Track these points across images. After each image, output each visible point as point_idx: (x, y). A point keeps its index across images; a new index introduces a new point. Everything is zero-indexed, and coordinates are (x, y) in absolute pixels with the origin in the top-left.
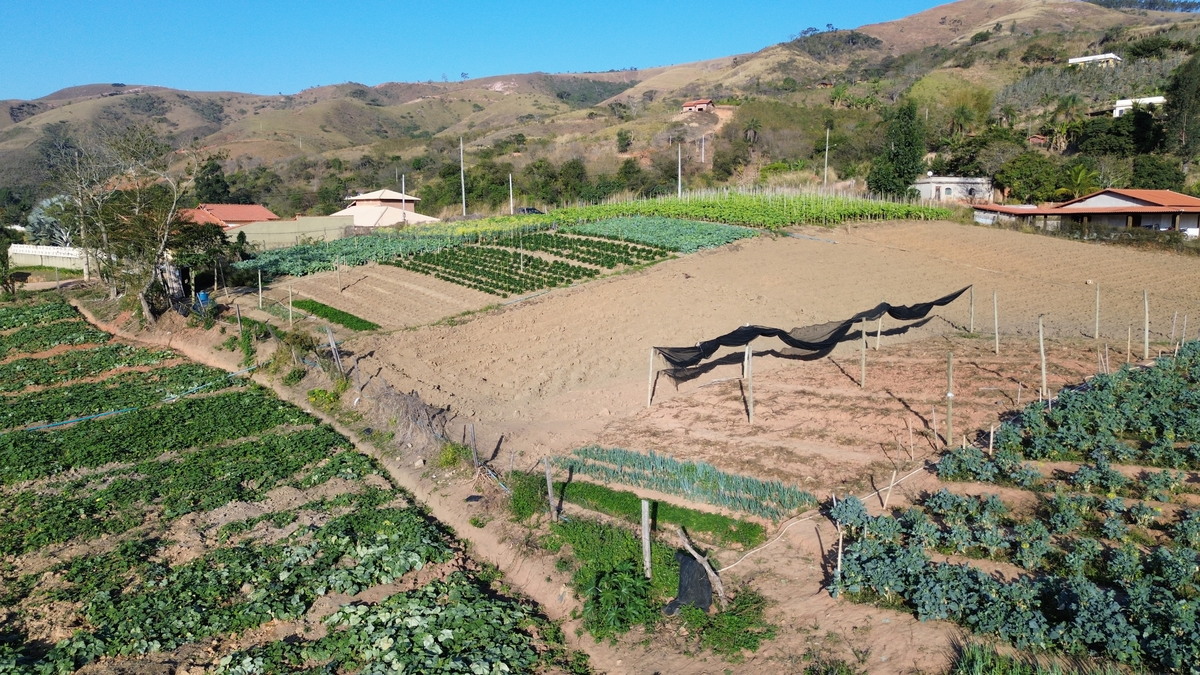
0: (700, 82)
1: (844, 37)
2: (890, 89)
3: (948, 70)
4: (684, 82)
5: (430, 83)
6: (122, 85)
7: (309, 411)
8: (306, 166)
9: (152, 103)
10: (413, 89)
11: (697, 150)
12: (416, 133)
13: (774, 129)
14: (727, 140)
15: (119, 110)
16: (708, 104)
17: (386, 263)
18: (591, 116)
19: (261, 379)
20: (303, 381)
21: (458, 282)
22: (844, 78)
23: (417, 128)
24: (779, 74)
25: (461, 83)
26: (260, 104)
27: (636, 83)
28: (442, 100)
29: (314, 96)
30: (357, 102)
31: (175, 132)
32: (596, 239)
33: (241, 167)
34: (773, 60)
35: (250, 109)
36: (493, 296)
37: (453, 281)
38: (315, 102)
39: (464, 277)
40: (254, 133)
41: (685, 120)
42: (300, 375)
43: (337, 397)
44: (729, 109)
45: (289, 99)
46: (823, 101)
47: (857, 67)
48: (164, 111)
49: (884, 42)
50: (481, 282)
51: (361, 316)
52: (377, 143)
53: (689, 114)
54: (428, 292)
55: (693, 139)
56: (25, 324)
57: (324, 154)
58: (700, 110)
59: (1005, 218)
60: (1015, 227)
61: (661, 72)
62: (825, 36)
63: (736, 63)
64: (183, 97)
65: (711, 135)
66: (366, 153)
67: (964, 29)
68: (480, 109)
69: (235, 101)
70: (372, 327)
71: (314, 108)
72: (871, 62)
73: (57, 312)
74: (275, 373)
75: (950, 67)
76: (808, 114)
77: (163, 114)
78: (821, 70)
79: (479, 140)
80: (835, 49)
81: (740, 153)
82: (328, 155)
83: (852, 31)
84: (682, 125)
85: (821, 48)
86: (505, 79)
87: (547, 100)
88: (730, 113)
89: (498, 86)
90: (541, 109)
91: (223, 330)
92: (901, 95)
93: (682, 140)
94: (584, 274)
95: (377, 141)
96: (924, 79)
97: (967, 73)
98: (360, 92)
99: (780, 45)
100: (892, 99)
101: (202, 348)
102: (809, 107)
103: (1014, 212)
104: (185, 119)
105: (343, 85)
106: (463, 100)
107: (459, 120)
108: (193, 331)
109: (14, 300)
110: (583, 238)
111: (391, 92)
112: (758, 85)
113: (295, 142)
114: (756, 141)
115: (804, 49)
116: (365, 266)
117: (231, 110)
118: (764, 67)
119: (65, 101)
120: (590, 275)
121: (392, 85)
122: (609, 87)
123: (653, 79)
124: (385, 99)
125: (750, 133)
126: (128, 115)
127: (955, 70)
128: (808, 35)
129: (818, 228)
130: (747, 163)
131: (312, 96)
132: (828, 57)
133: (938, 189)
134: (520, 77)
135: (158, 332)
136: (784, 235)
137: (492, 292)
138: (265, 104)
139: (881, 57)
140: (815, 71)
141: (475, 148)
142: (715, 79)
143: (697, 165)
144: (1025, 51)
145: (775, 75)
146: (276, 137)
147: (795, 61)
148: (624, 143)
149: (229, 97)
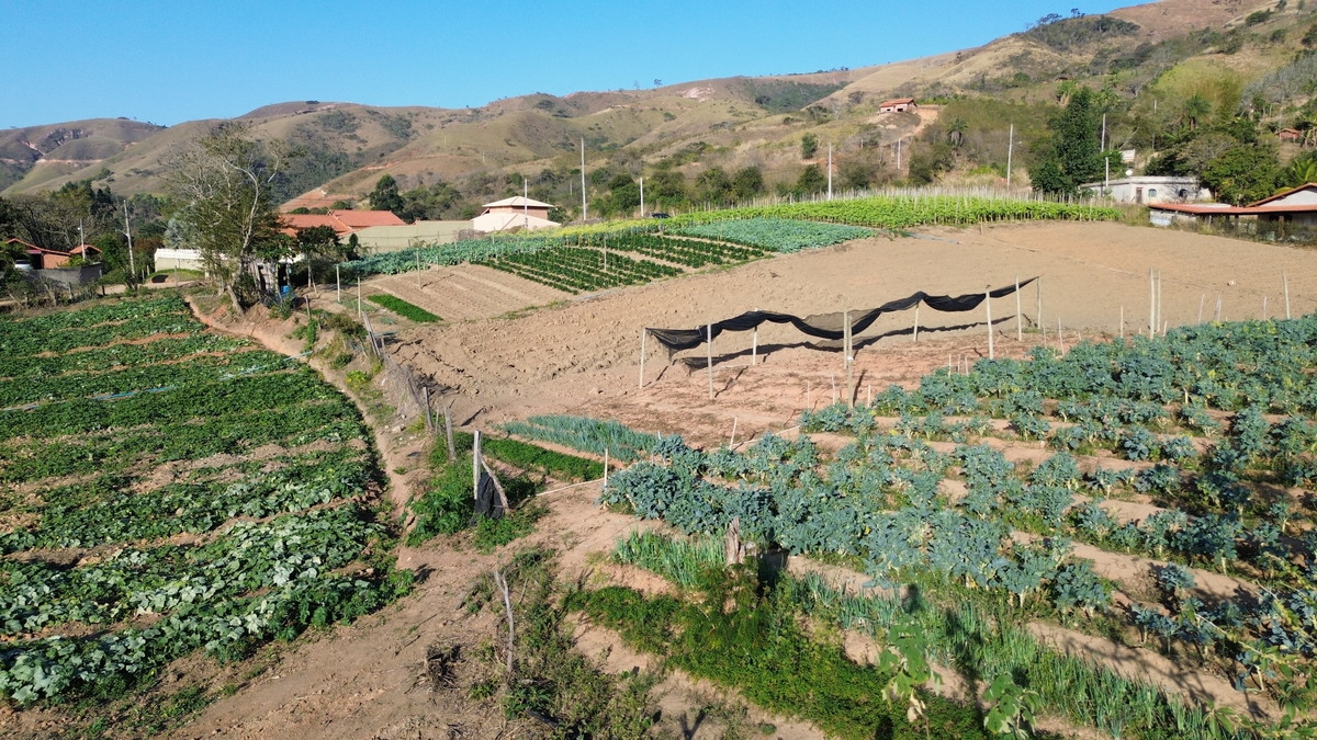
0: (918, 81)
1: (1093, 23)
2: (1132, 81)
3: (1208, 57)
4: (899, 82)
5: (621, 91)
6: (316, 103)
7: (343, 391)
8: (486, 181)
9: (342, 120)
10: (602, 99)
11: (893, 155)
12: (603, 145)
13: (984, 131)
14: (927, 143)
15: (311, 127)
16: (909, 103)
17: (477, 263)
18: (787, 121)
19: (315, 364)
20: (349, 365)
21: (537, 280)
22: (1088, 71)
23: (604, 140)
24: (1011, 70)
25: (654, 90)
26: (447, 118)
27: (847, 84)
28: (632, 109)
29: (501, 108)
30: (543, 113)
31: (364, 149)
32: (697, 240)
33: (421, 183)
34: (1004, 54)
35: (437, 123)
36: (565, 293)
37: (532, 279)
38: (500, 114)
39: (545, 276)
40: (438, 148)
41: (882, 122)
42: (348, 359)
43: (369, 379)
44: (934, 109)
45: (476, 111)
46: (1047, 98)
47: (1105, 57)
48: (355, 127)
49: (1143, 27)
50: (559, 280)
51: (428, 310)
52: (559, 156)
53: (887, 115)
54: (504, 289)
55: (887, 143)
56: (136, 316)
57: (504, 169)
58: (900, 110)
59: (1184, 218)
60: (1194, 228)
61: (877, 70)
62: (1069, 23)
63: (960, 58)
64: (373, 113)
65: (909, 138)
66: (547, 167)
67: (1244, 9)
68: (673, 118)
69: (422, 116)
70: (433, 319)
71: (499, 121)
72: (1125, 51)
73: (166, 306)
74: (327, 358)
75: (1211, 53)
76: (1028, 112)
77: (354, 130)
78: (1061, 63)
79: (663, 152)
80: (1080, 38)
81: (941, 157)
82: (509, 170)
83: (1102, 16)
84: (875, 128)
85: (1062, 37)
86: (701, 84)
87: (744, 106)
88: (935, 113)
89: (693, 93)
90: (737, 115)
91: (297, 321)
92: (1145, 88)
93: (876, 144)
94: (665, 273)
95: (560, 154)
96: (1176, 69)
97: (1230, 60)
98: (546, 103)
99: (1013, 35)
100: (1134, 92)
101: (277, 338)
102: (1030, 104)
103: (1194, 211)
104: (373, 135)
105: (531, 96)
106: (654, 109)
107: (650, 131)
108: (273, 322)
109: (135, 296)
110: (684, 239)
111: (580, 102)
112: (983, 82)
113: (478, 157)
114: (962, 142)
115: (1042, 39)
116: (459, 266)
117: (419, 125)
118: (993, 62)
119: (261, 119)
120: (671, 274)
121: (581, 95)
122: (817, 90)
123: (865, 79)
124: (574, 110)
125: (955, 135)
126: (321, 132)
127: (1214, 57)
128: (1048, 23)
129: (948, 228)
130: (949, 168)
131: (499, 108)
132: (1071, 47)
133: (1139, 191)
134: (716, 82)
135: (245, 323)
136: (905, 235)
137: (565, 289)
138: (452, 118)
139: (1137, 44)
140: (1054, 64)
141: (658, 159)
142: (935, 77)
143: (890, 172)
144: (1307, 31)
145: (1005, 70)
146: (460, 152)
147: (1030, 53)
148: (810, 149)
149: (417, 111)
